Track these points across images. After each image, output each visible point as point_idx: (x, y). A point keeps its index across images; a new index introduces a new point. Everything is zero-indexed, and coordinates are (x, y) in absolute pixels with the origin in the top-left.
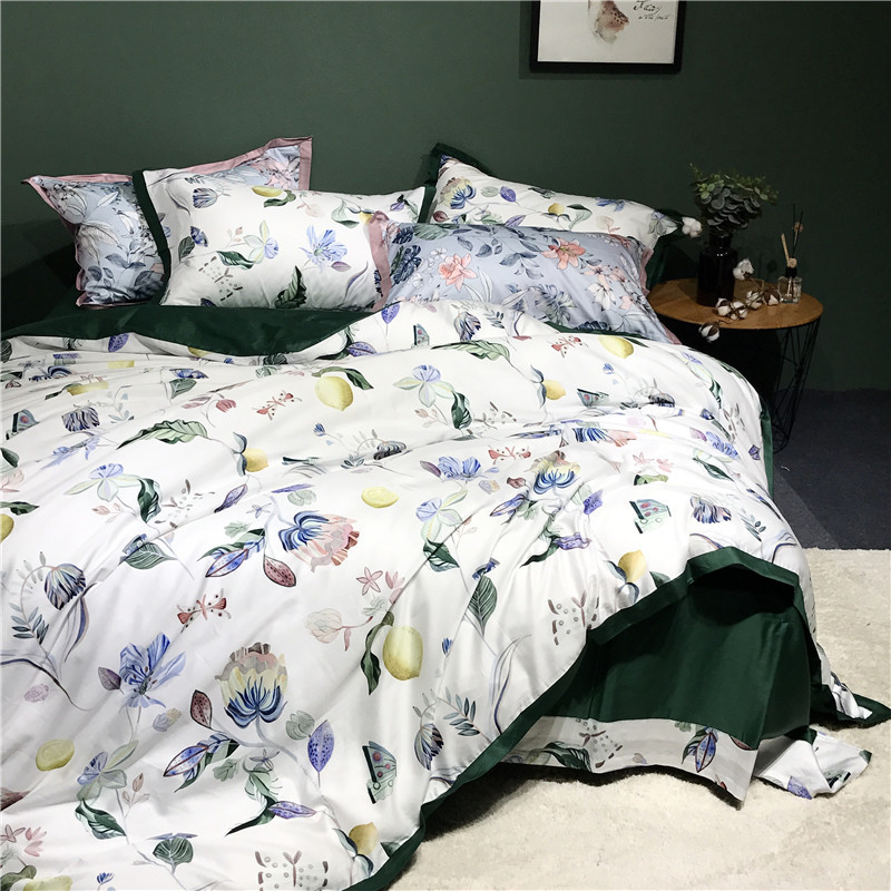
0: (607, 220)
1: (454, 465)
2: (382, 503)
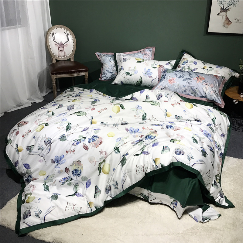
0: (217, 71)
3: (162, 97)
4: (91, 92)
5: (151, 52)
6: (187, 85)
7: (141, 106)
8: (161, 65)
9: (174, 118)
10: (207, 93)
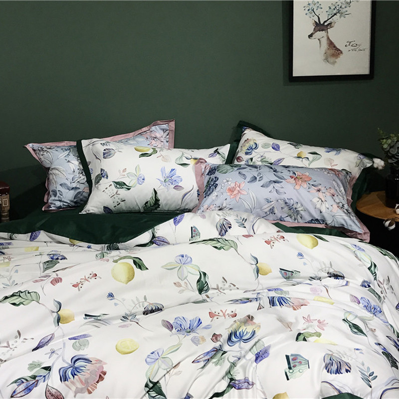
0: (330, 160)
1: (184, 323)
2: (129, 351)
3: (230, 227)
4: (32, 239)
5: (166, 133)
6: (274, 196)
7: (189, 255)
8: (199, 157)
9: (280, 278)
10: (324, 210)
